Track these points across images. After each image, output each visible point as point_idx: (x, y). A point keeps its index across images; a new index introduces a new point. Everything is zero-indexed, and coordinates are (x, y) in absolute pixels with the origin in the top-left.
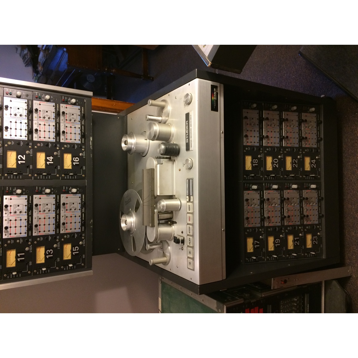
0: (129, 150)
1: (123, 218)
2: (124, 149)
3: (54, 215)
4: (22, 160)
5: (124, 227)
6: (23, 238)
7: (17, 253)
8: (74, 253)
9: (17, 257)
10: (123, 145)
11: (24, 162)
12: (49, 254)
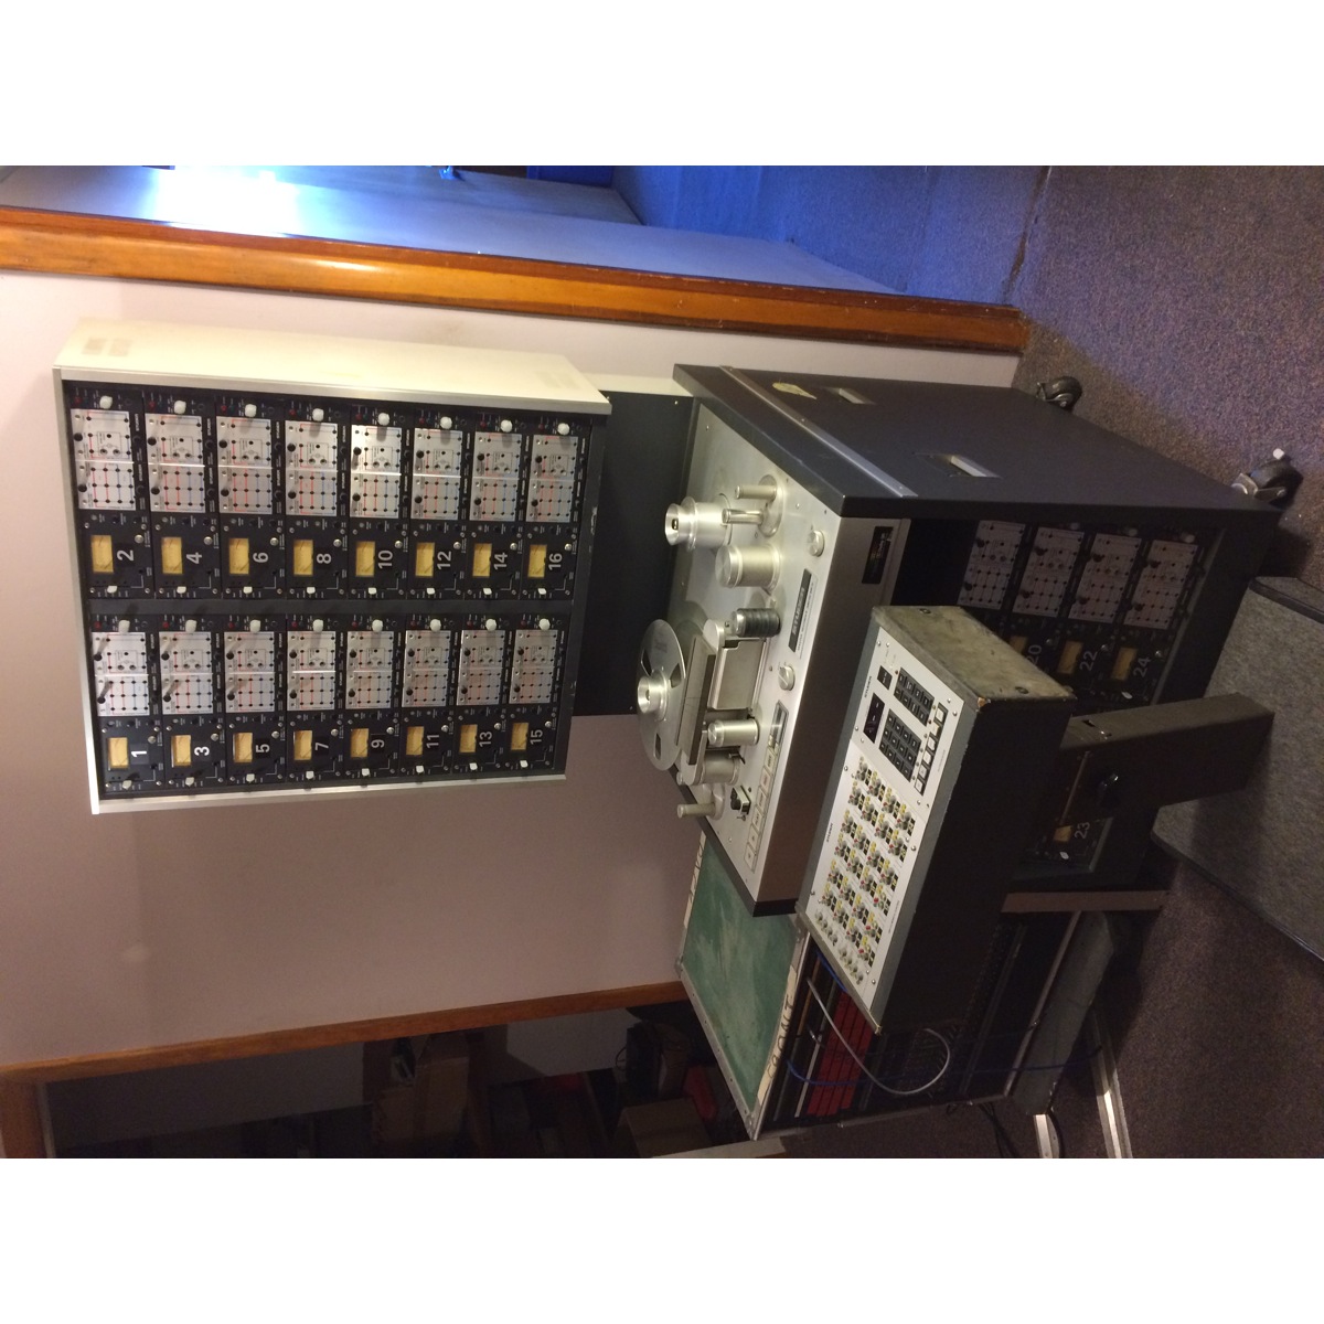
0: (682, 545)
1: (643, 686)
2: (672, 540)
3: (499, 669)
4: (444, 561)
5: (644, 706)
6: (438, 709)
7: (425, 734)
8: (532, 742)
9: (425, 741)
10: (669, 531)
11: (449, 565)
12: (485, 739)
